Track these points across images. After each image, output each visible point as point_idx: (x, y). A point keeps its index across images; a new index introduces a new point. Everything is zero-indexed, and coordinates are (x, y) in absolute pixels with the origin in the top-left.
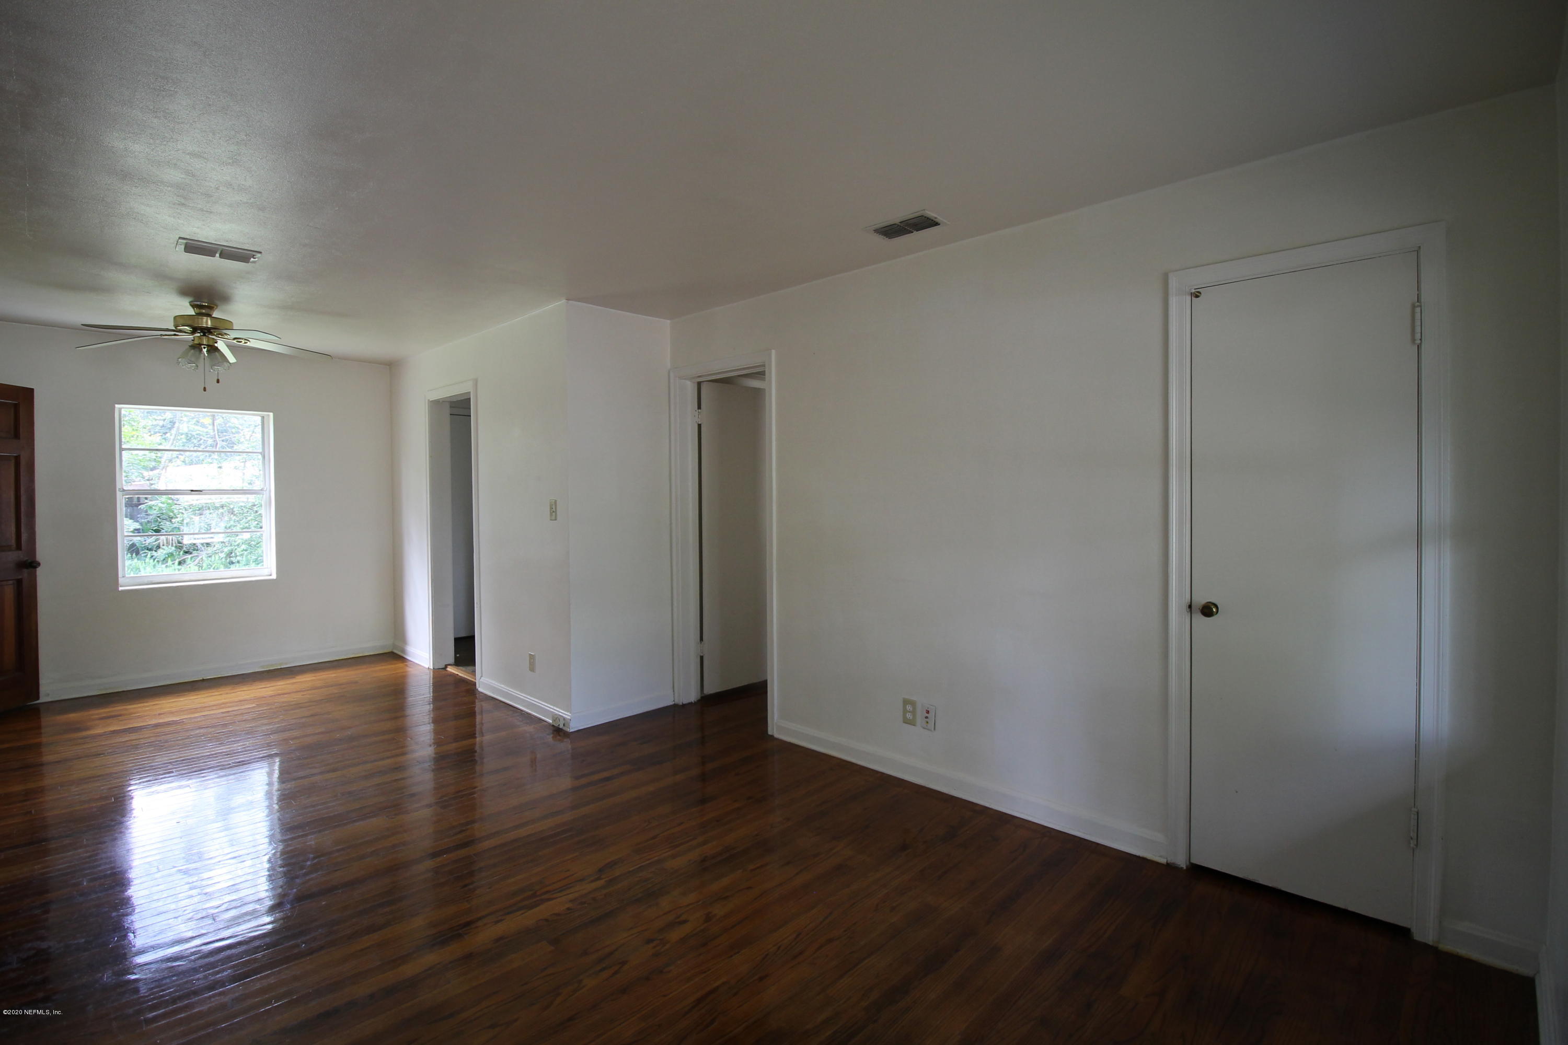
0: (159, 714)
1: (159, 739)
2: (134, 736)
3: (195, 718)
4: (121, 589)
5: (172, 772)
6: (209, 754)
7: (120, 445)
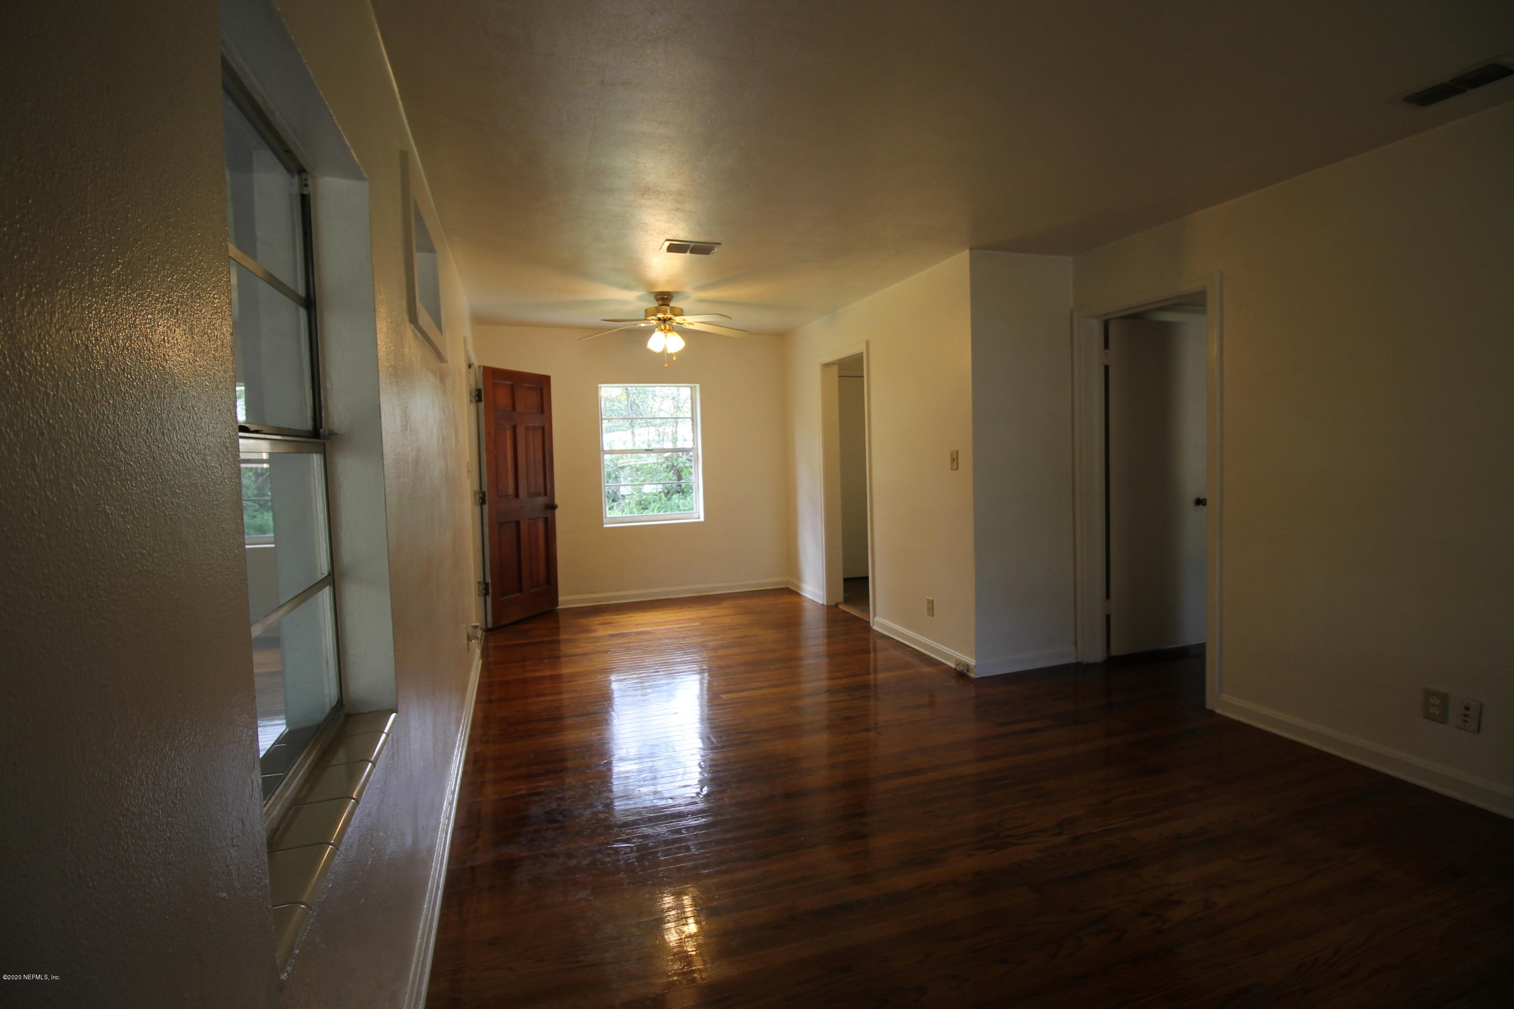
4: (605, 526)
7: (601, 416)
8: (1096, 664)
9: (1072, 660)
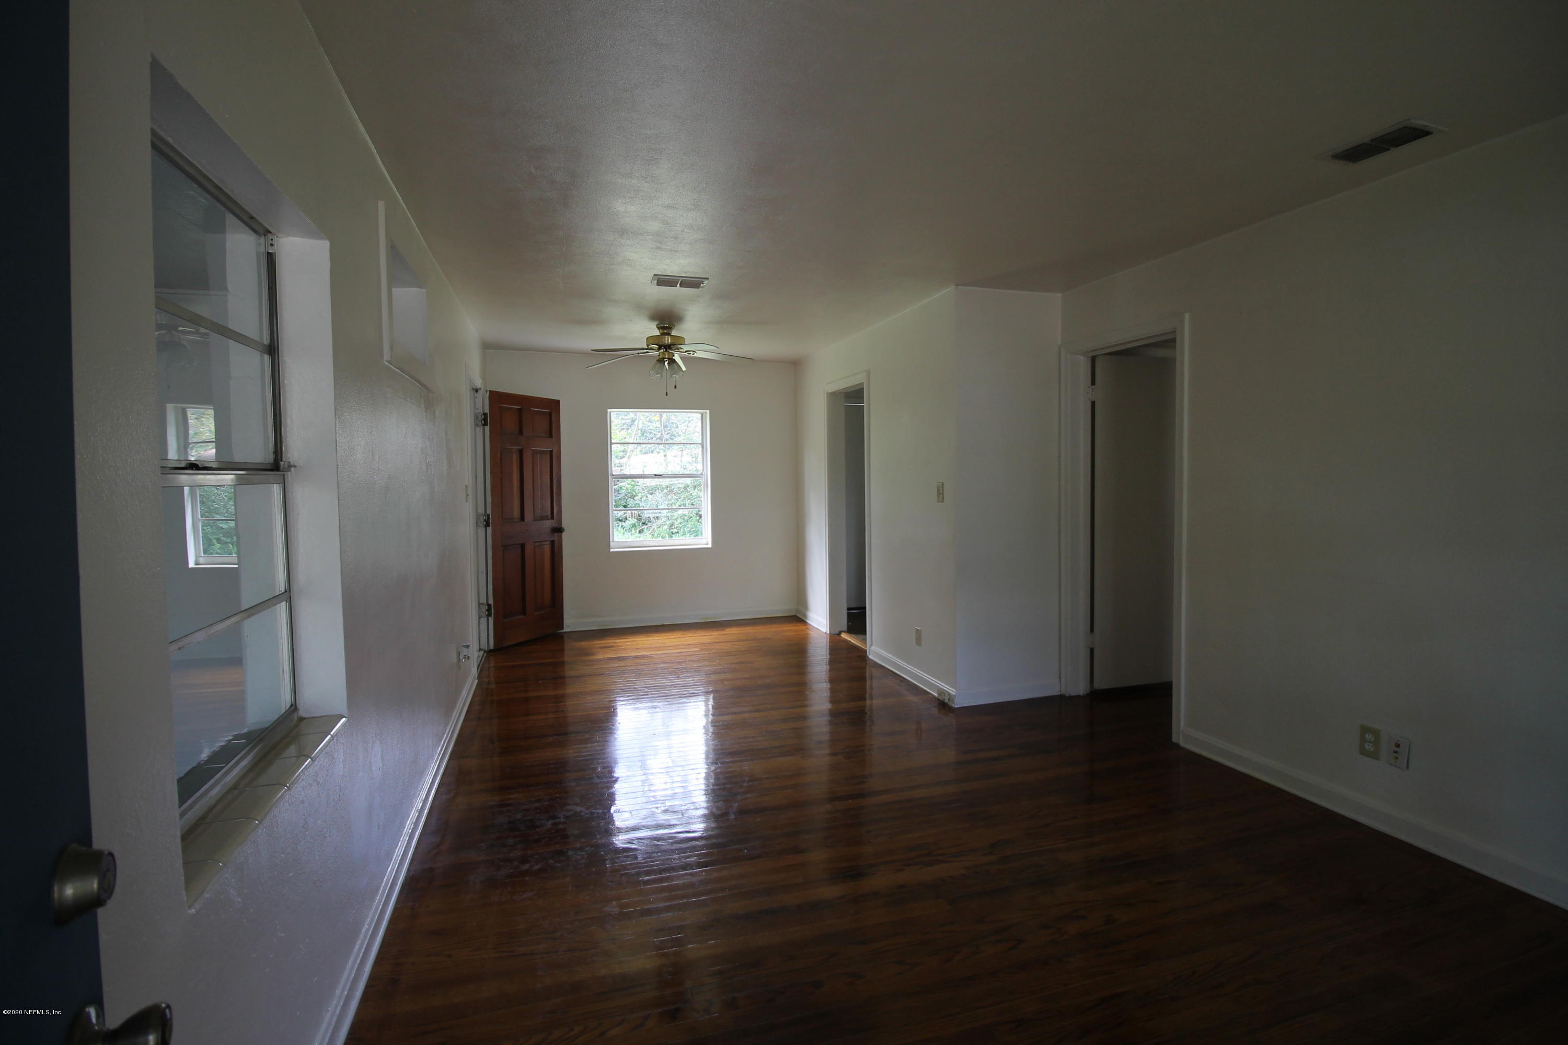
0: (637, 649)
1: (639, 667)
2: (622, 663)
3: (660, 654)
4: (611, 550)
5: (648, 695)
6: (670, 684)
7: (611, 440)
8: (1078, 696)
9: (1055, 692)
